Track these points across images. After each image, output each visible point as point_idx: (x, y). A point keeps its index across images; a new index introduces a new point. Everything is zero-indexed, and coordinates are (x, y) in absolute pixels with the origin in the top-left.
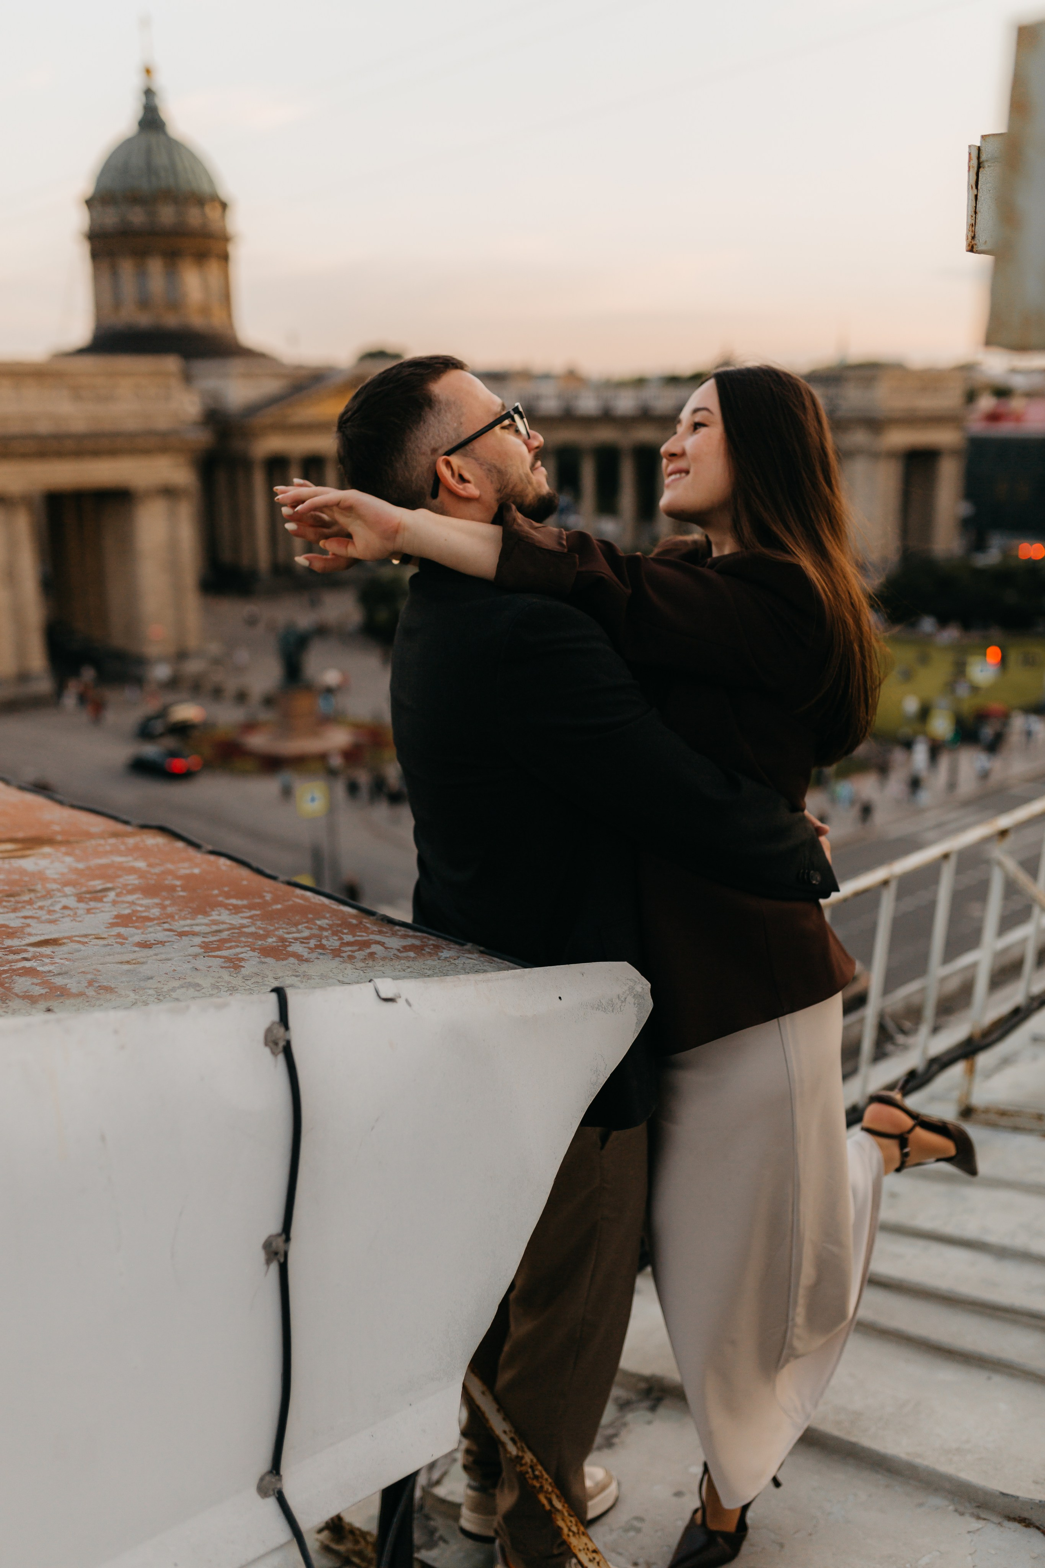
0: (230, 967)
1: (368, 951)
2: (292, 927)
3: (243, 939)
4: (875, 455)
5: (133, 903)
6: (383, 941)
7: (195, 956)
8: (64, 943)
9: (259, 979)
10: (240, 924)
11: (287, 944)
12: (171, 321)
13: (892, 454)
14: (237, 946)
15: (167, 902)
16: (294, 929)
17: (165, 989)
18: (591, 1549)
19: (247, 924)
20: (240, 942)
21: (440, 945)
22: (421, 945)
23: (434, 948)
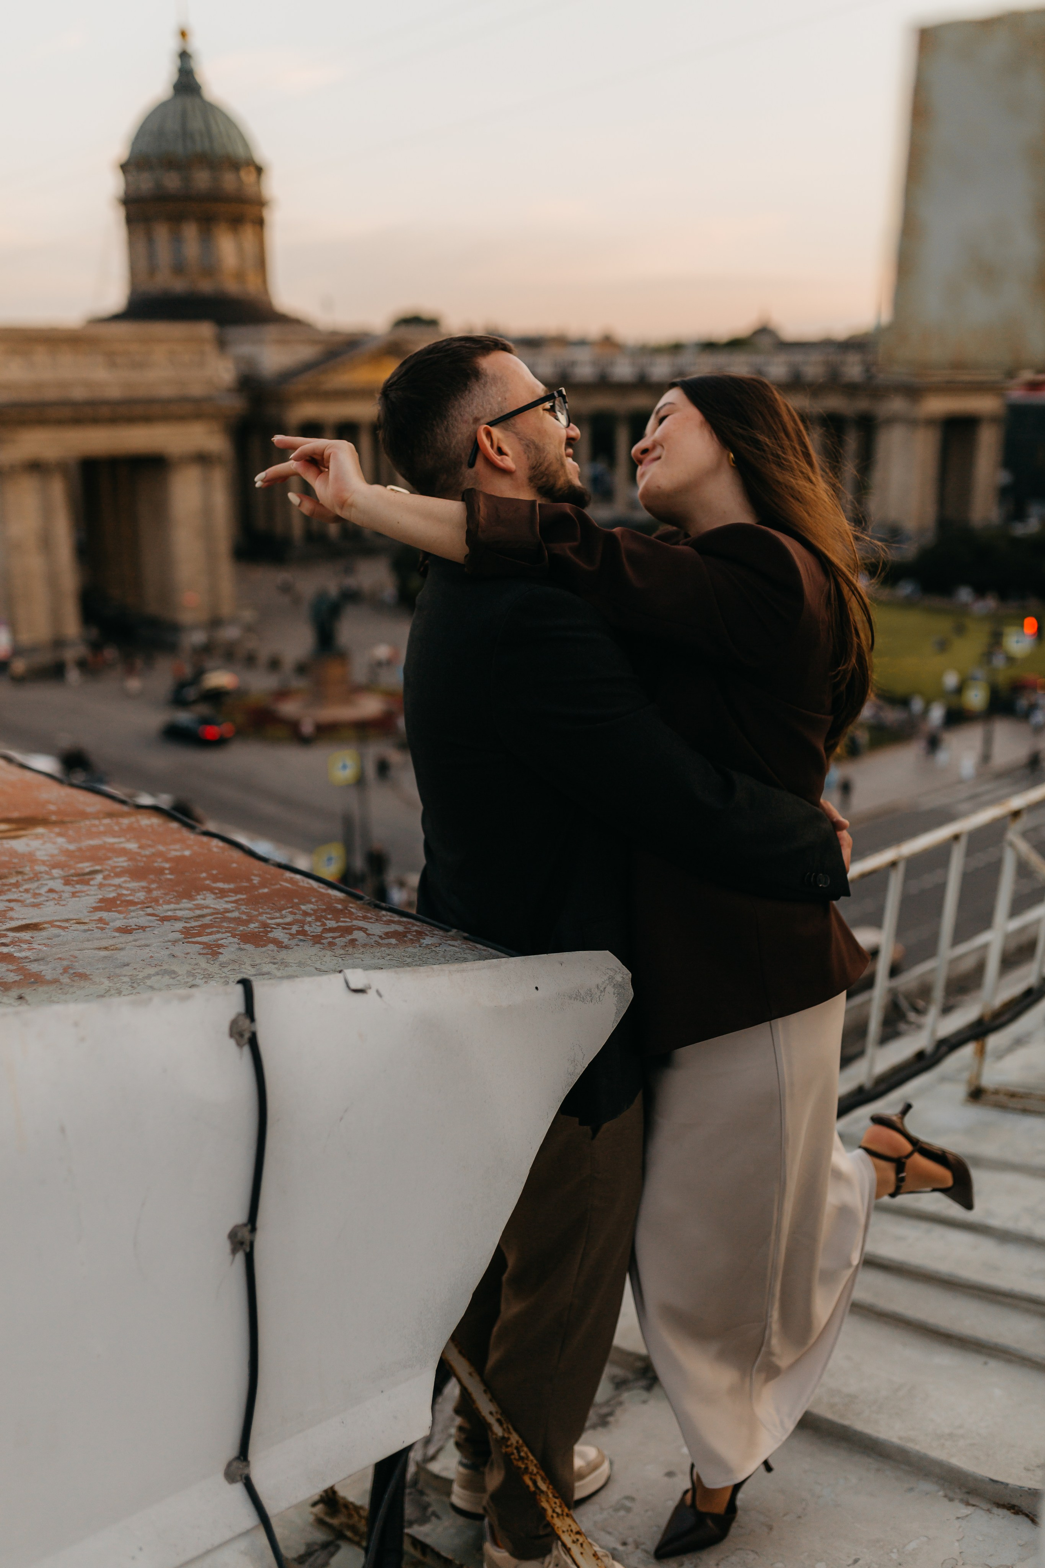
0: (207, 954)
1: (350, 937)
2: (276, 912)
3: (225, 924)
4: (913, 423)
5: (120, 886)
6: (366, 927)
7: (175, 942)
8: (44, 928)
9: (236, 967)
10: (224, 908)
11: (269, 929)
12: (206, 286)
13: (930, 422)
14: (218, 932)
15: (154, 886)
16: (278, 915)
17: (141, 976)
18: (574, 1530)
19: (231, 909)
20: (222, 927)
21: (423, 931)
22: (404, 931)
23: (416, 935)
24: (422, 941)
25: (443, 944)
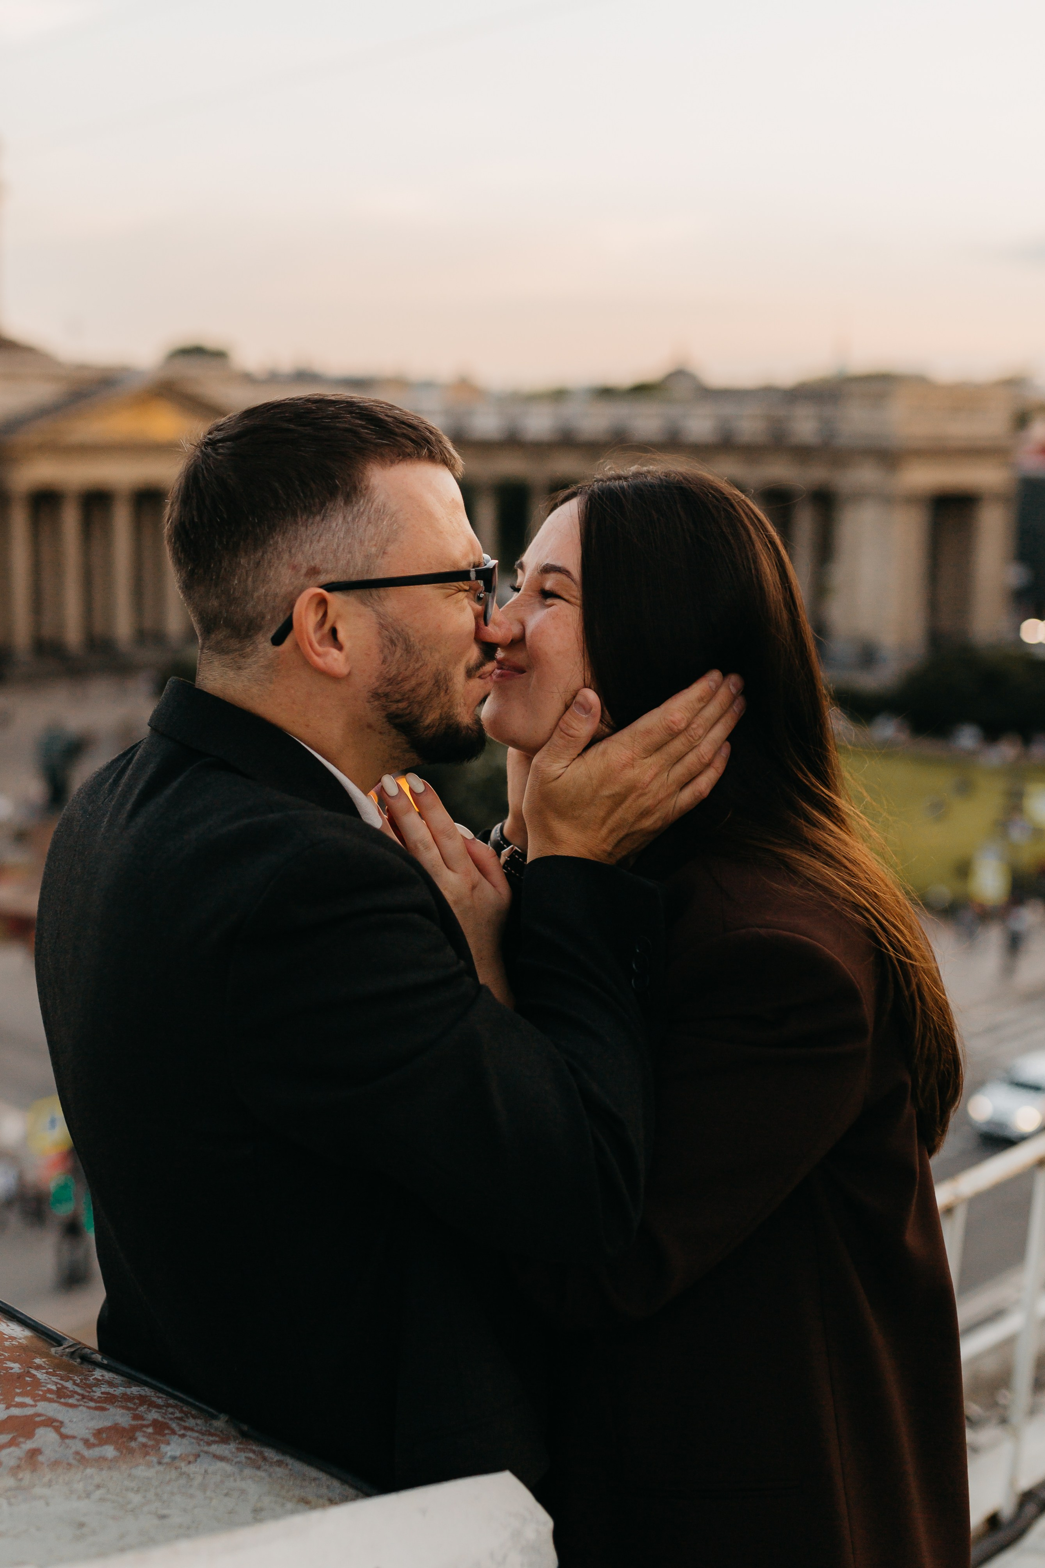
1: (27, 1446)
21: (168, 1421)
22: (131, 1425)
23: (153, 1434)
24: (164, 1448)
25: (202, 1454)
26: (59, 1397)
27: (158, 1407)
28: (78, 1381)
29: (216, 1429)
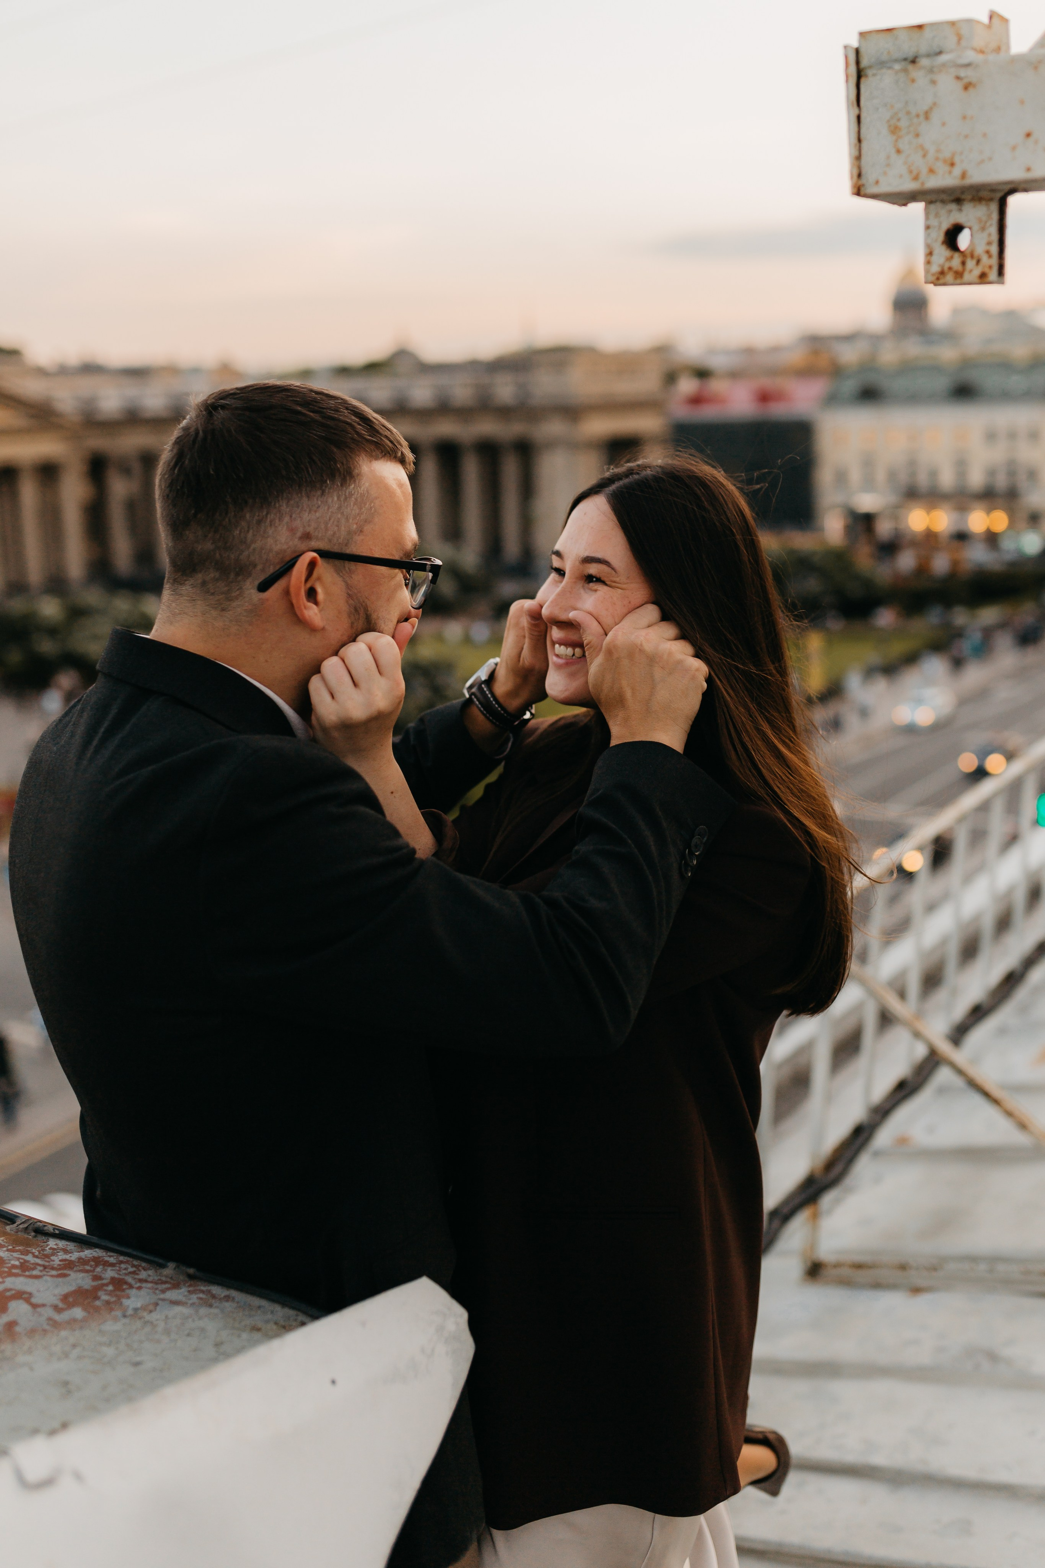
21: (123, 1277)
22: (92, 1286)
23: (114, 1291)
24: (126, 1302)
25: (160, 1302)
26: (24, 1271)
27: (112, 1265)
28: (37, 1253)
29: (166, 1276)
